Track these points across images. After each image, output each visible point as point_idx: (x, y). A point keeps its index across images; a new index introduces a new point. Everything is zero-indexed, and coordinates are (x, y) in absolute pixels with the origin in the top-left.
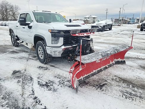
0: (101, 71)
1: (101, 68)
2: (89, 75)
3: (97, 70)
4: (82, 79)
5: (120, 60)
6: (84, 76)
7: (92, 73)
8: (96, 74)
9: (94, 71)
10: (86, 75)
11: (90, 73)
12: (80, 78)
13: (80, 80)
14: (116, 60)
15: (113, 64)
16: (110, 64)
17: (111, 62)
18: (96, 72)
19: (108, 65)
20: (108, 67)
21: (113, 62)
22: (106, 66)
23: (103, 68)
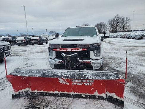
0: (68, 96)
1: (70, 93)
2: (46, 93)
3: (61, 92)
4: (36, 92)
5: (114, 96)
6: (39, 91)
7: (51, 92)
8: (57, 96)
9: (56, 92)
10: (42, 91)
11: (49, 92)
12: (34, 91)
13: (34, 92)
14: (108, 94)
15: (99, 97)
16: (93, 95)
17: (96, 94)
18: (58, 93)
19: (88, 94)
20: (84, 97)
21: (101, 95)
22: (82, 94)
23: (73, 94)
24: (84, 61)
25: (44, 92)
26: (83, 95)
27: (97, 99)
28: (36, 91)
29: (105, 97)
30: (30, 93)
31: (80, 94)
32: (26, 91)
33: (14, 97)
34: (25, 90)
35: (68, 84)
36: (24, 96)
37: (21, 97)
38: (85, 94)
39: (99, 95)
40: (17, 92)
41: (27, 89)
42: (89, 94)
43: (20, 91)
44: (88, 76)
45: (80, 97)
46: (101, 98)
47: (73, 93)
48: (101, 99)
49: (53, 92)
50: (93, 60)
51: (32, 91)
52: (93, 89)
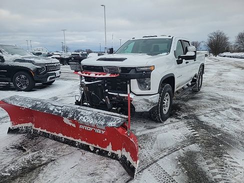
0: (72, 144)
1: (76, 140)
2: (49, 134)
3: (65, 137)
4: (39, 131)
6: (43, 130)
7: (55, 134)
8: (58, 141)
9: (60, 135)
10: (45, 131)
11: (52, 133)
12: (37, 129)
15: (113, 154)
16: (104, 149)
17: (109, 149)
18: (62, 138)
19: (98, 146)
20: (92, 150)
21: (115, 152)
22: (90, 145)
23: (79, 143)
24: (121, 95)
25: (47, 132)
26: (91, 147)
27: (109, 157)
28: (39, 129)
29: (120, 156)
30: (32, 130)
31: (87, 144)
32: (27, 127)
33: (11, 131)
34: (26, 125)
35: (74, 125)
36: (24, 133)
37: (20, 133)
38: (95, 146)
39: (113, 152)
40: (16, 126)
41: (30, 124)
42: (100, 148)
43: (19, 126)
44: (84, 116)
45: (87, 148)
46: (114, 157)
47: (79, 141)
48: (114, 159)
49: (57, 135)
50: (135, 94)
51: (35, 128)
52: (106, 140)
